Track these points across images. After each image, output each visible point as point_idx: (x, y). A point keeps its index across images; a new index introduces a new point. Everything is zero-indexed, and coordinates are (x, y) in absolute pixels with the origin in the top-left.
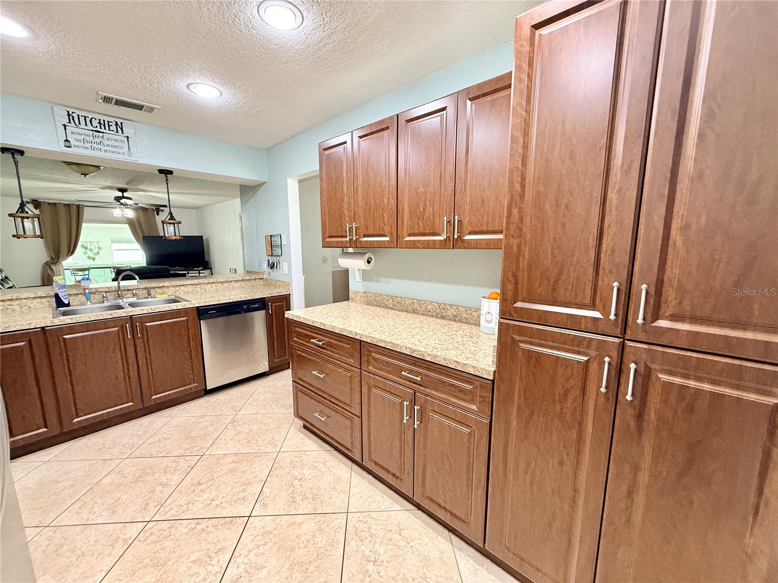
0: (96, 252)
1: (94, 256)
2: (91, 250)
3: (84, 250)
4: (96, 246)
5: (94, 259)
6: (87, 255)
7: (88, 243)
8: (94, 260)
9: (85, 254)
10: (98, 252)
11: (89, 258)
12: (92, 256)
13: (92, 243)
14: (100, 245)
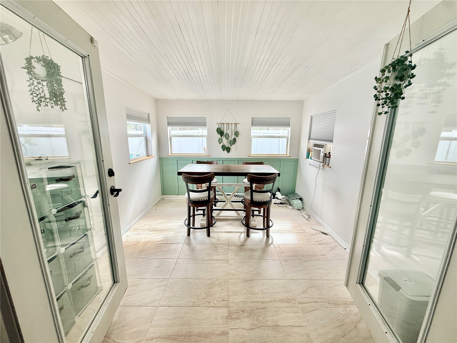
0: (233, 138)
1: (229, 146)
2: (227, 138)
3: (219, 136)
4: (233, 130)
5: (228, 150)
6: (222, 144)
7: (225, 125)
8: (228, 152)
9: (220, 143)
10: (235, 139)
11: (224, 148)
12: (227, 146)
13: (230, 125)
14: (239, 128)
